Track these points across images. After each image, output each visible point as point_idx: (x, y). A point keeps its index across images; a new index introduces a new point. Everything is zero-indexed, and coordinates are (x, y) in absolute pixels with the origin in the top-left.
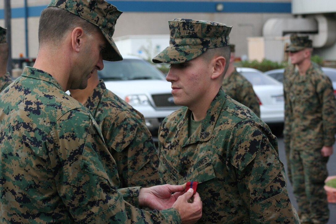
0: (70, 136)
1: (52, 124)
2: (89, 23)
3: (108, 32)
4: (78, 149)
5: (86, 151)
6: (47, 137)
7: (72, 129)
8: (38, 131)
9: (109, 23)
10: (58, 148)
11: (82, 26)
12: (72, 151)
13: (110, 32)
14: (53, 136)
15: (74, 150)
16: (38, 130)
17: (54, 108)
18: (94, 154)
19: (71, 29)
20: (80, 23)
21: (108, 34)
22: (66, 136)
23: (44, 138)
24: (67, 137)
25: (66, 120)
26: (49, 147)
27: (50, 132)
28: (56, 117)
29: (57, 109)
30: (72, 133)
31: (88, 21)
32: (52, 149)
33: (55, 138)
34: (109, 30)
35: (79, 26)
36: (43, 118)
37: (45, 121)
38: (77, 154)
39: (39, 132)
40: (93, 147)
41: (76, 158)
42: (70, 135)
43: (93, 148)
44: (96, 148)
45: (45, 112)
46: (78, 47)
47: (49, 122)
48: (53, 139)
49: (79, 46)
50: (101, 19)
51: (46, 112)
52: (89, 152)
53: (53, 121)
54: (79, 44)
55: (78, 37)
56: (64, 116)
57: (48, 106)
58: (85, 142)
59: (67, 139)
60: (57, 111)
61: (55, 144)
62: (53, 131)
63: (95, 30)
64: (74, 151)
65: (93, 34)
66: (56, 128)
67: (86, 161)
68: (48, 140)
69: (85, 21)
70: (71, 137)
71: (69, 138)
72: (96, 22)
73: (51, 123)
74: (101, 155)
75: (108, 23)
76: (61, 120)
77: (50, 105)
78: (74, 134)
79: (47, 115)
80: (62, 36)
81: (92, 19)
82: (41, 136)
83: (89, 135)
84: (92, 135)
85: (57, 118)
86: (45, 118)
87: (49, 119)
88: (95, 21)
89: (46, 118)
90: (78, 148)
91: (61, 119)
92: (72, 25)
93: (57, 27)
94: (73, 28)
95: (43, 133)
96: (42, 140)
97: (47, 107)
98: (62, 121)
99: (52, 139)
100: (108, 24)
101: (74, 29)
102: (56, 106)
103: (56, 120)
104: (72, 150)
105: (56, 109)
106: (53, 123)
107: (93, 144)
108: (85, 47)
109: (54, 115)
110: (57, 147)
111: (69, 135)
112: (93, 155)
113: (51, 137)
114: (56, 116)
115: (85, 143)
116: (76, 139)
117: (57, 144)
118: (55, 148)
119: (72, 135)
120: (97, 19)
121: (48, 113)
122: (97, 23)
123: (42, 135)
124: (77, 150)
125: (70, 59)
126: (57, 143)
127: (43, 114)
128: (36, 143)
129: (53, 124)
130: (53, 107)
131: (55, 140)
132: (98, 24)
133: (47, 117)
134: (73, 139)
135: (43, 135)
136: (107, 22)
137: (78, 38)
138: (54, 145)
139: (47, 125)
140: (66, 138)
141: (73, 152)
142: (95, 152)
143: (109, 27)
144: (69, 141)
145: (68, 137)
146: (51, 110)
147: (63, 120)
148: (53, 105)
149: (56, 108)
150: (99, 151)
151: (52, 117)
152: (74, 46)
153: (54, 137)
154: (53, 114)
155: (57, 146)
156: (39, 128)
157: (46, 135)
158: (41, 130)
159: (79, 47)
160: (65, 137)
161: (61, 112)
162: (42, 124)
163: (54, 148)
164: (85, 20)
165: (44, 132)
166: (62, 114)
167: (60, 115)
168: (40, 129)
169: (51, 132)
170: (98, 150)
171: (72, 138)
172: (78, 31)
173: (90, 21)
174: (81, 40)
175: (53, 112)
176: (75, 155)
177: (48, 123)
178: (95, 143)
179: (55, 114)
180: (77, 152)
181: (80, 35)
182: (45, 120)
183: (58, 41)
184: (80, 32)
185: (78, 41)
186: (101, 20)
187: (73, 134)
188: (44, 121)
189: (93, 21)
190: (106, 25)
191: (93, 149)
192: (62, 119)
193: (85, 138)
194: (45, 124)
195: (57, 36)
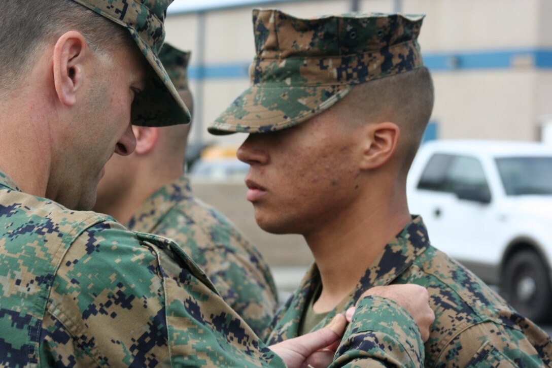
0: (113, 300)
1: (45, 282)
2: (100, 19)
3: (152, 42)
4: (149, 332)
5: (175, 327)
6: (44, 327)
7: (113, 277)
8: (10, 317)
9: (153, 17)
10: (89, 347)
11: (81, 27)
12: (132, 343)
13: (154, 44)
14: (62, 317)
15: (136, 339)
16: (6, 315)
17: (34, 235)
18: (201, 331)
19: (49, 37)
20: (75, 18)
21: (152, 47)
22: (101, 305)
23: (37, 332)
24: (105, 308)
25: (85, 257)
26: (60, 357)
27: (46, 309)
28: (51, 260)
29: (43, 234)
30: (117, 289)
31: (97, 13)
32: (71, 358)
33: (68, 323)
34: (154, 38)
35: (72, 28)
36: (9, 275)
37: (18, 282)
38: (151, 344)
39: (12, 319)
40: (190, 313)
41: (152, 358)
42: (113, 297)
43: (193, 316)
44: (200, 314)
45: (9, 255)
46: (71, 92)
47: (34, 279)
48: (64, 328)
49: (75, 89)
50: (133, 5)
51: (12, 255)
52: (185, 329)
53: (45, 274)
54: (74, 82)
55: (70, 60)
56: (72, 248)
57: (14, 237)
58: (164, 303)
59: (107, 314)
60: (46, 241)
61: (75, 339)
62: (55, 303)
63: (117, 38)
64: (138, 341)
65: (111, 50)
66: (61, 291)
67: (186, 359)
68: (51, 335)
69: (89, 12)
70: (117, 303)
71: (114, 308)
72: (120, 14)
73: (40, 280)
74: (219, 329)
75: (151, 17)
76: (68, 264)
77: (19, 232)
78: (123, 289)
79: (20, 262)
80: (23, 61)
81: (108, 7)
82: (25, 331)
83: (169, 282)
84: (175, 279)
85: (56, 261)
86: (15, 272)
87: (29, 271)
88: (117, 11)
89: (19, 270)
90: (147, 329)
91: (67, 259)
92: (50, 26)
93: (5, 32)
94: (55, 33)
95: (28, 318)
96: (32, 343)
97: (12, 240)
98: (72, 265)
99: (61, 329)
100: (150, 20)
101: (57, 37)
102: (36, 229)
103: (53, 266)
104: (133, 340)
105: (40, 236)
106: (48, 279)
107: (187, 305)
108: (92, 91)
109: (43, 253)
110: (87, 345)
111: (109, 297)
112: (200, 335)
113: (56, 324)
114: (50, 254)
115: (164, 308)
116: (133, 303)
117: (83, 337)
118: (80, 349)
119: (117, 297)
120: (123, 5)
121: (19, 254)
122: (122, 18)
123: (26, 326)
124: (146, 335)
125: (49, 128)
126: (79, 335)
127: (6, 262)
128: (9, 355)
129: (49, 282)
130: (28, 234)
131: (71, 326)
132: (127, 21)
133: (21, 267)
134: (123, 306)
135: (29, 327)
136: (148, 13)
137: (72, 64)
138: (74, 344)
139: (29, 290)
140: (102, 311)
141: (137, 344)
142: (201, 325)
143: (153, 30)
144: (114, 315)
145: (108, 304)
146: (28, 244)
147: (76, 262)
148: (28, 228)
149: (40, 232)
150: (211, 321)
151: (36, 262)
152: (61, 89)
153: (66, 320)
154: (39, 253)
155: (83, 343)
156: (8, 308)
157: (39, 323)
158: (18, 313)
159: (75, 92)
160: (98, 308)
161: (60, 239)
162: (15, 292)
163: (75, 350)
164: (88, 9)
165: (30, 313)
166: (64, 244)
167: (60, 249)
168: (12, 309)
169: (51, 307)
170: (206, 318)
171: (120, 304)
172: (72, 42)
173: (102, 13)
174: (79, 69)
175: (35, 249)
176: (146, 351)
177: (32, 282)
178: (193, 301)
179: (44, 249)
180: (148, 340)
181: (76, 56)
182: (17, 278)
183: (10, 74)
184: (76, 45)
185: (72, 72)
186: (134, 9)
187: (119, 293)
188: (14, 282)
189: (112, 11)
190: (147, 22)
191: (193, 319)
192: (71, 258)
193: (161, 293)
194: (22, 288)
195: (8, 62)
